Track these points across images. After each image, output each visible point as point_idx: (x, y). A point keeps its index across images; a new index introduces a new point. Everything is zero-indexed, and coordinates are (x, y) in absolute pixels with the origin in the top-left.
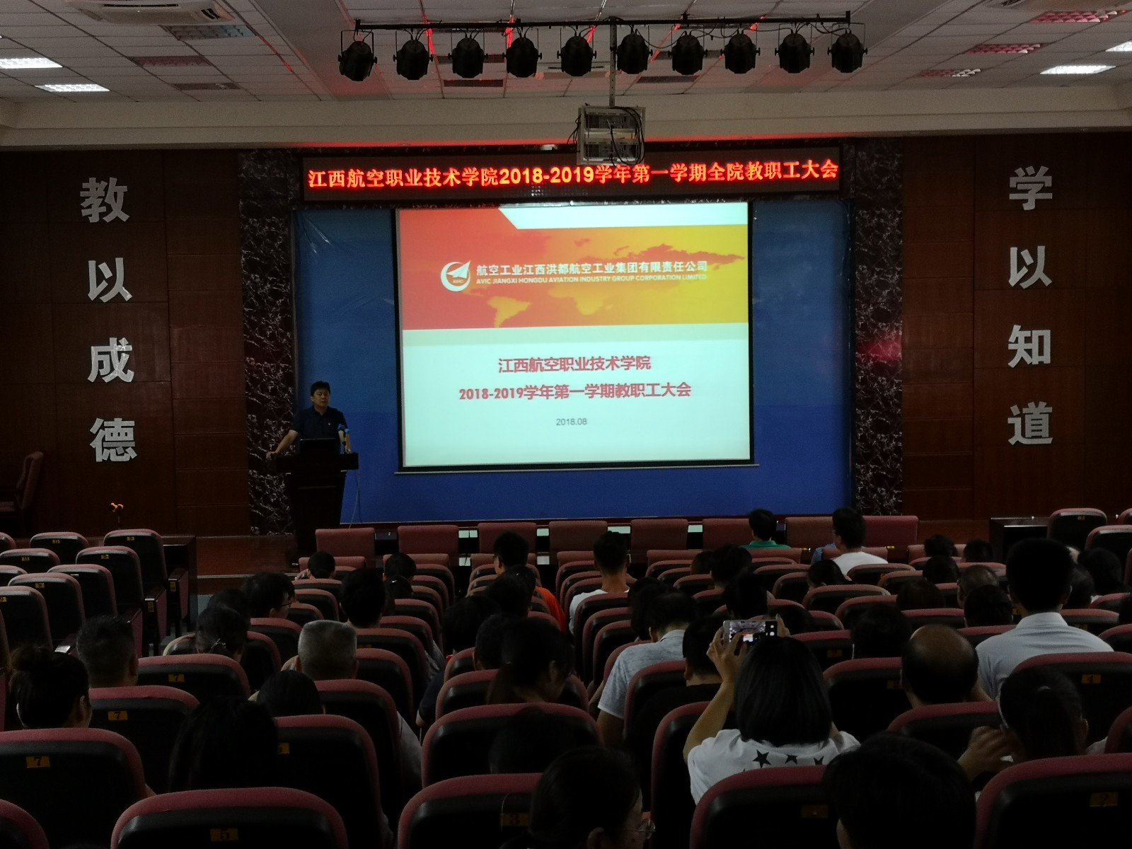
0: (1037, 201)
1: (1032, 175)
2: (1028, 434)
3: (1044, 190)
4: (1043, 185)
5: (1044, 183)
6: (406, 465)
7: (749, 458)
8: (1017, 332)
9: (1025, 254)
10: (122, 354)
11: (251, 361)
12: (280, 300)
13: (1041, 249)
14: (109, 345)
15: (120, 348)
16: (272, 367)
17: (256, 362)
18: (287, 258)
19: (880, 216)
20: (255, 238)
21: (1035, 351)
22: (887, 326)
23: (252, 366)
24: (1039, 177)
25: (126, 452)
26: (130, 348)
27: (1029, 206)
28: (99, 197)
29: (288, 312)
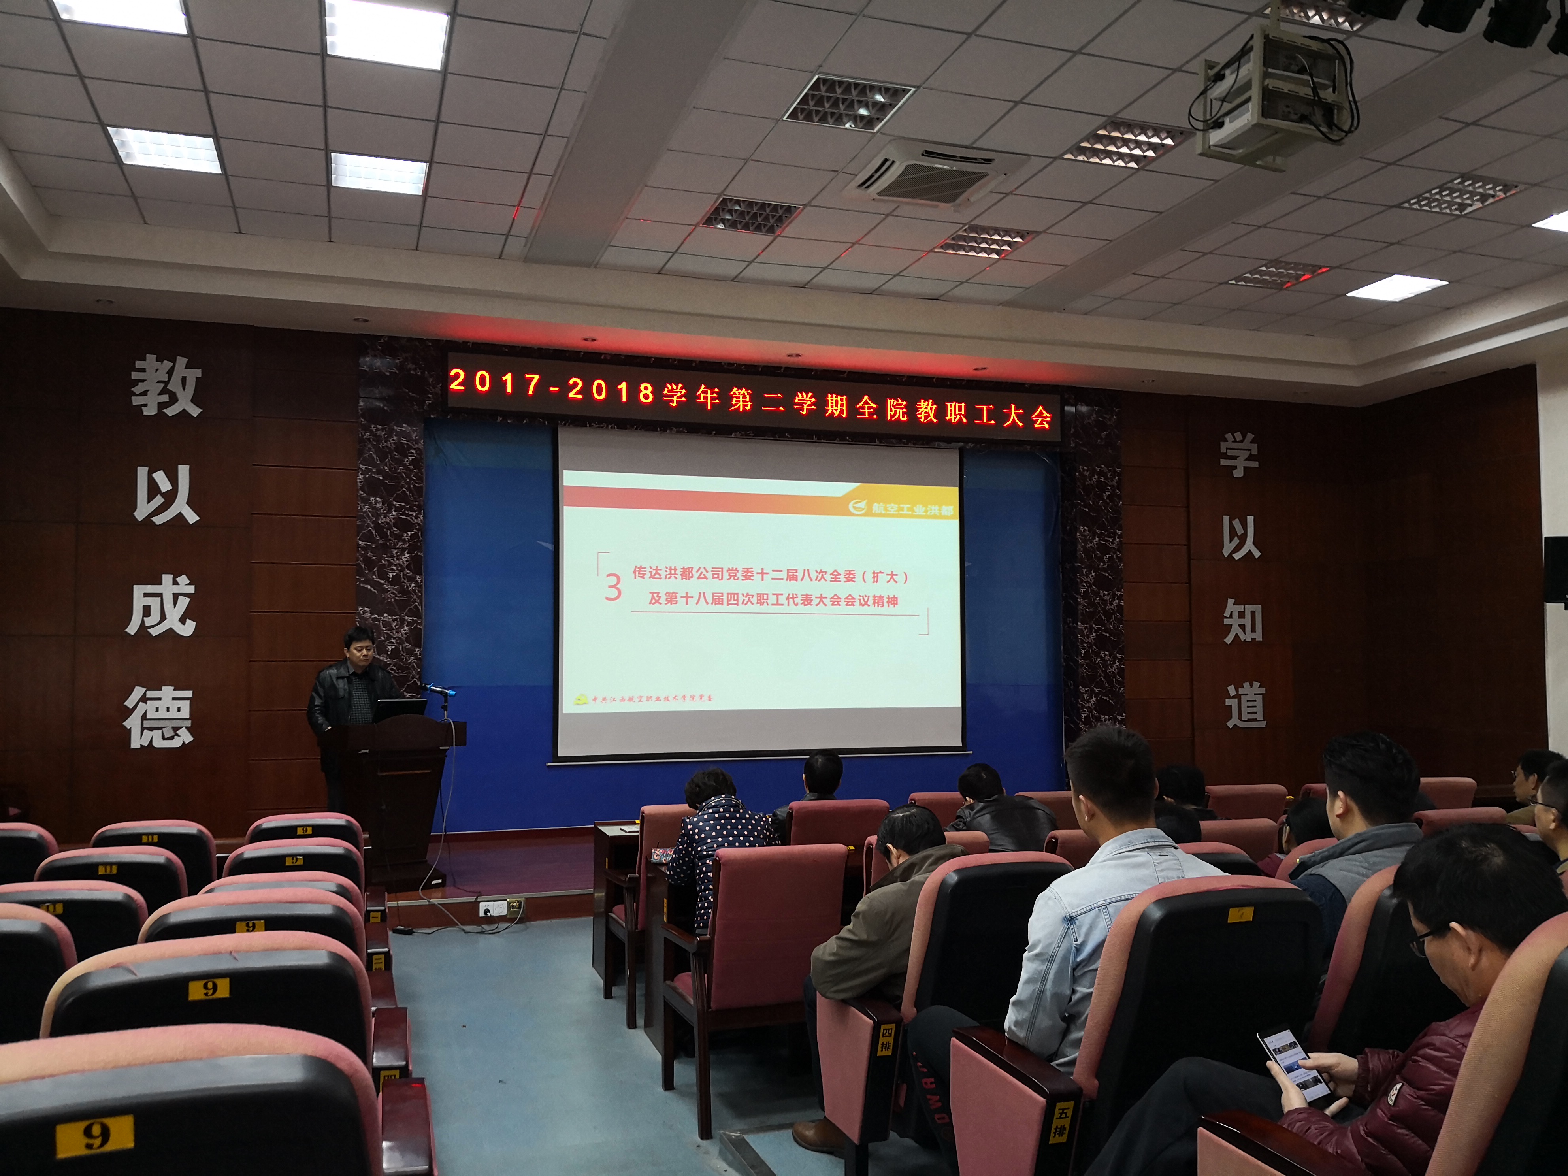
0: (1246, 469)
2: (1245, 717)
3: (1250, 458)
4: (1249, 452)
5: (1250, 450)
6: (561, 754)
7: (961, 745)
8: (1231, 607)
9: (1237, 523)
10: (180, 597)
11: (365, 612)
12: (409, 533)
13: (1250, 519)
14: (161, 584)
15: (176, 589)
16: (394, 620)
17: (372, 613)
18: (420, 479)
19: (1100, 474)
20: (378, 451)
21: (1248, 628)
22: (1109, 594)
23: (366, 619)
24: (1246, 444)
25: (178, 735)
26: (191, 589)
27: (1238, 473)
28: (159, 382)
29: (419, 549)
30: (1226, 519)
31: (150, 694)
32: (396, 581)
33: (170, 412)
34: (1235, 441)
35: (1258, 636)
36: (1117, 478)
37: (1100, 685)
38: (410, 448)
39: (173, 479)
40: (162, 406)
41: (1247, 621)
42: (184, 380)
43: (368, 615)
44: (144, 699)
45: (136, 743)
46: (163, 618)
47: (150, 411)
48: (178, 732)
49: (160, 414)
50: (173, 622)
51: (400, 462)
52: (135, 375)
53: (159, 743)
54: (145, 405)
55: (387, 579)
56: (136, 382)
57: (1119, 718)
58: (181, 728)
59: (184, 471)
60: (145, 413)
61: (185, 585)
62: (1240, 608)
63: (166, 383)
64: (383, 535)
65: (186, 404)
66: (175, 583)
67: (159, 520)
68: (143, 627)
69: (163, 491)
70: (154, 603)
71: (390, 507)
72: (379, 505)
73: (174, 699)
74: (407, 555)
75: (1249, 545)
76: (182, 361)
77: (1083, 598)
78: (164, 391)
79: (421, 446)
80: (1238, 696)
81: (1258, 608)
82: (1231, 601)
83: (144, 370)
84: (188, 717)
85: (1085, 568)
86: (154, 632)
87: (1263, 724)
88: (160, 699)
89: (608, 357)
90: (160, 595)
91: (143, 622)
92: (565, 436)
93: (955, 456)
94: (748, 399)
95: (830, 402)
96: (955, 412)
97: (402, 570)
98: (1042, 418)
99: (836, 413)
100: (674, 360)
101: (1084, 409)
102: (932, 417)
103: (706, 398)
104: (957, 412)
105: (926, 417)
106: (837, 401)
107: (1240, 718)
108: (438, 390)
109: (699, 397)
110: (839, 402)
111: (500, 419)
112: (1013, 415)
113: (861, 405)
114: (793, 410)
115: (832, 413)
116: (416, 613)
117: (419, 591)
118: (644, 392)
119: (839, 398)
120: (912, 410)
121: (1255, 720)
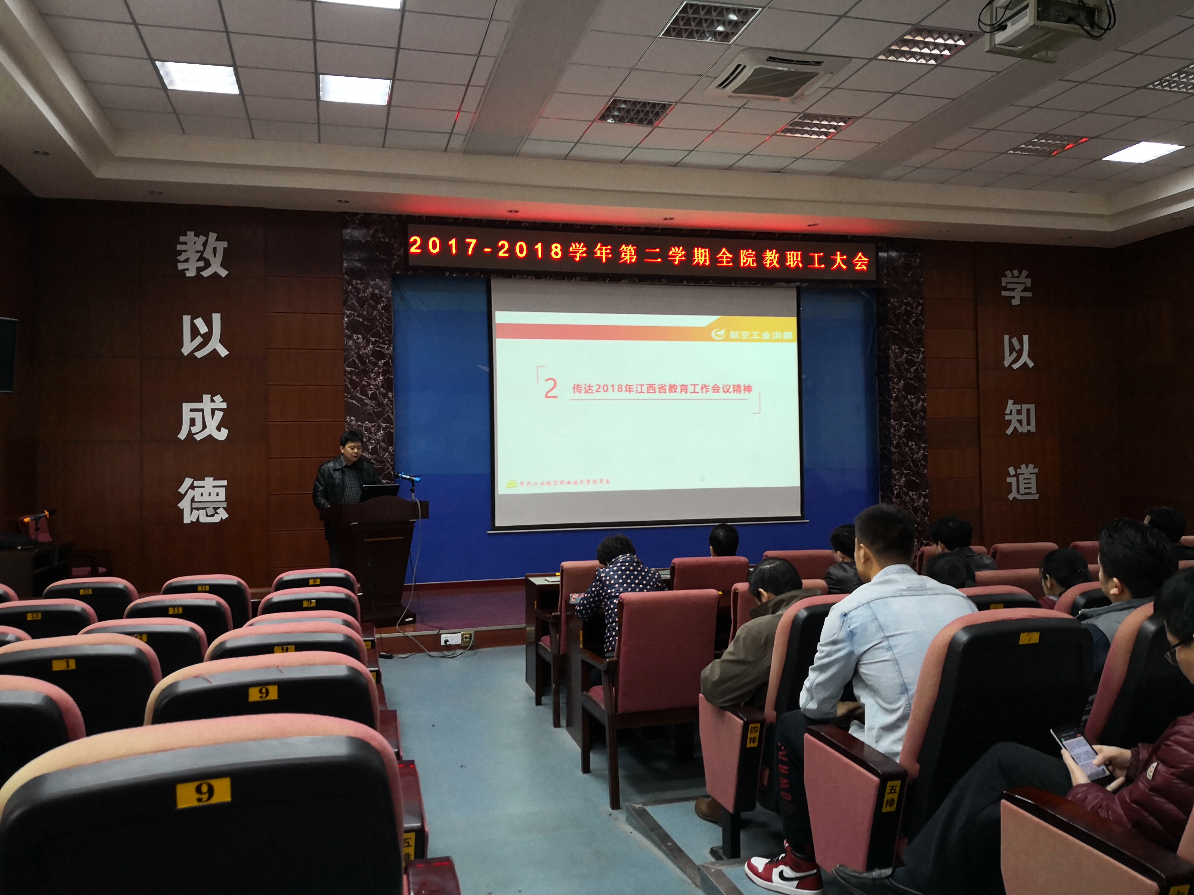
0: (1022, 298)
1: (1018, 277)
2: (1022, 491)
3: (1025, 290)
4: (1024, 285)
5: (1025, 283)
6: (497, 524)
7: (800, 515)
8: (1011, 406)
9: (1015, 341)
10: (216, 411)
11: (351, 420)
12: (383, 361)
13: (1026, 338)
14: (202, 402)
15: (214, 406)
16: (373, 426)
17: (357, 421)
18: (389, 320)
19: (908, 304)
20: (359, 300)
21: (1025, 422)
22: (915, 398)
23: (352, 426)
24: (1022, 279)
25: (217, 513)
26: (224, 405)
27: (1016, 302)
28: (197, 252)
29: (391, 373)
30: (1006, 338)
31: (196, 483)
32: (373, 397)
33: (206, 274)
34: (1013, 277)
35: (1033, 428)
36: (920, 307)
37: (908, 468)
38: (381, 297)
39: (209, 323)
40: (199, 270)
41: (1024, 417)
42: (215, 250)
43: (353, 423)
44: (192, 487)
45: (187, 520)
46: (204, 427)
47: (191, 273)
48: (217, 511)
49: (198, 276)
50: (211, 429)
51: (375, 308)
52: (179, 247)
53: (204, 519)
54: (187, 269)
55: (367, 395)
56: (180, 253)
57: (924, 493)
58: (219, 508)
59: (216, 318)
60: (187, 275)
61: (219, 403)
62: (1018, 407)
63: (202, 252)
64: (363, 363)
65: (217, 268)
66: (212, 401)
67: (199, 354)
68: (190, 434)
69: (202, 332)
70: (198, 416)
71: (368, 342)
72: (360, 340)
73: (214, 487)
74: (381, 378)
75: (1025, 357)
76: (213, 236)
77: (895, 401)
78: (201, 259)
79: (390, 295)
80: (1017, 475)
81: (1032, 407)
82: (1010, 402)
83: (186, 243)
84: (224, 500)
85: (896, 378)
86: (198, 437)
87: (1037, 497)
88: (204, 487)
89: (527, 225)
90: (202, 410)
91: (190, 430)
92: (496, 285)
93: (794, 293)
94: (633, 254)
95: (696, 254)
96: (793, 259)
97: (378, 389)
98: (861, 263)
99: (701, 262)
100: (577, 225)
101: (894, 254)
102: (775, 263)
103: (601, 253)
104: (795, 259)
105: (771, 264)
106: (702, 253)
107: (1018, 492)
108: (401, 253)
109: (596, 253)
110: (704, 254)
111: (447, 274)
112: (839, 260)
113: (720, 255)
114: (668, 261)
115: (698, 262)
116: (388, 420)
117: (391, 404)
118: (554, 250)
119: (703, 250)
120: (760, 258)
121: (1030, 493)
